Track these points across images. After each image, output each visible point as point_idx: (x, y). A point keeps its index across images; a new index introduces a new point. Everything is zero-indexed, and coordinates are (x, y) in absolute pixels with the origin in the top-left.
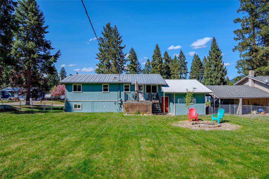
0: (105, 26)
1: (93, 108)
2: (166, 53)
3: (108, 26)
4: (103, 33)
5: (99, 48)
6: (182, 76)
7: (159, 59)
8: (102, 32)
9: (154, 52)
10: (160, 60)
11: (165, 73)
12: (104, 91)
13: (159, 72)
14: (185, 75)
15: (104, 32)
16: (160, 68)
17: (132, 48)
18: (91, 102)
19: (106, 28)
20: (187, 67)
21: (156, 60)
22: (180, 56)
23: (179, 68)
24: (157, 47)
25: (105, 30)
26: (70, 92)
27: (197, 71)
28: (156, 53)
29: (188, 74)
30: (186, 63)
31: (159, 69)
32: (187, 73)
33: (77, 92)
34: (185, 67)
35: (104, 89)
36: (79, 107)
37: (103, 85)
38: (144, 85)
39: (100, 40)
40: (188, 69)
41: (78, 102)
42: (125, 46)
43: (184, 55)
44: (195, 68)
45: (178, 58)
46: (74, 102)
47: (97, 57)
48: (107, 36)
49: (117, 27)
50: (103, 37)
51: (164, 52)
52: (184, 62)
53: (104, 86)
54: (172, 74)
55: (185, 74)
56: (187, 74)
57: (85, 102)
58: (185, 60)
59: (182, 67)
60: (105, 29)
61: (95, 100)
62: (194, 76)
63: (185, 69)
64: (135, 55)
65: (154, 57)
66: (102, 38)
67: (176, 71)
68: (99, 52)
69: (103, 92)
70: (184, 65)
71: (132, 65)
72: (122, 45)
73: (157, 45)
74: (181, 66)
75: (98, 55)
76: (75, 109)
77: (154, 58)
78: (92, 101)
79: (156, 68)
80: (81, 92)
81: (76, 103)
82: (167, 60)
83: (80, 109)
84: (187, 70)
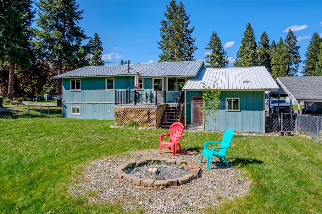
0: (169, 5)
1: (94, 113)
2: (263, 35)
3: (173, 5)
4: (166, 15)
5: (161, 35)
6: (290, 67)
7: (252, 43)
8: (165, 13)
9: (245, 35)
10: (253, 46)
11: (262, 63)
12: (108, 88)
13: (250, 62)
14: (296, 65)
15: (167, 13)
16: (252, 57)
17: (214, 32)
18: (92, 105)
19: (169, 7)
20: (300, 54)
21: (247, 45)
22: (288, 37)
23: (285, 55)
24: (249, 27)
25: (168, 11)
26: (68, 91)
27: (317, 59)
28: (247, 36)
29: (302, 63)
30: (298, 47)
31: (250, 58)
32: (300, 61)
33: (76, 90)
34: (296, 52)
35: (108, 85)
36: (78, 110)
37: (107, 80)
38: (165, 78)
39: (163, 23)
40: (301, 56)
41: (77, 104)
42: (193, 28)
43: (294, 35)
44: (312, 54)
45: (285, 41)
46: (72, 104)
47: (159, 46)
48: (170, 17)
49: (183, 4)
50: (166, 19)
51: (262, 34)
52: (295, 46)
53: (109, 81)
54: (273, 65)
55: (295, 63)
56: (299, 63)
57: (84, 104)
58: (296, 43)
59: (291, 53)
60: (168, 9)
61: (97, 101)
62: (310, 67)
63: (295, 57)
64: (219, 40)
65: (244, 42)
66: (165, 21)
67: (281, 60)
68: (162, 39)
69: (106, 90)
70: (294, 51)
71: (213, 55)
72: (189, 27)
73: (249, 24)
74: (289, 52)
75: (160, 44)
76: (74, 114)
77: (243, 44)
78: (93, 103)
79: (247, 57)
80: (80, 90)
81: (74, 106)
82: (266, 45)
83: (79, 114)
84: (298, 58)
